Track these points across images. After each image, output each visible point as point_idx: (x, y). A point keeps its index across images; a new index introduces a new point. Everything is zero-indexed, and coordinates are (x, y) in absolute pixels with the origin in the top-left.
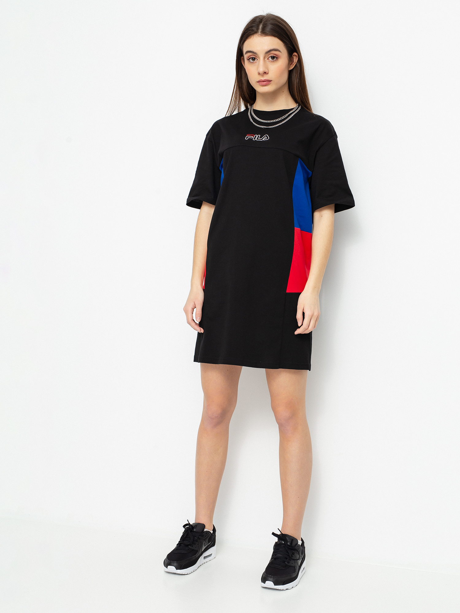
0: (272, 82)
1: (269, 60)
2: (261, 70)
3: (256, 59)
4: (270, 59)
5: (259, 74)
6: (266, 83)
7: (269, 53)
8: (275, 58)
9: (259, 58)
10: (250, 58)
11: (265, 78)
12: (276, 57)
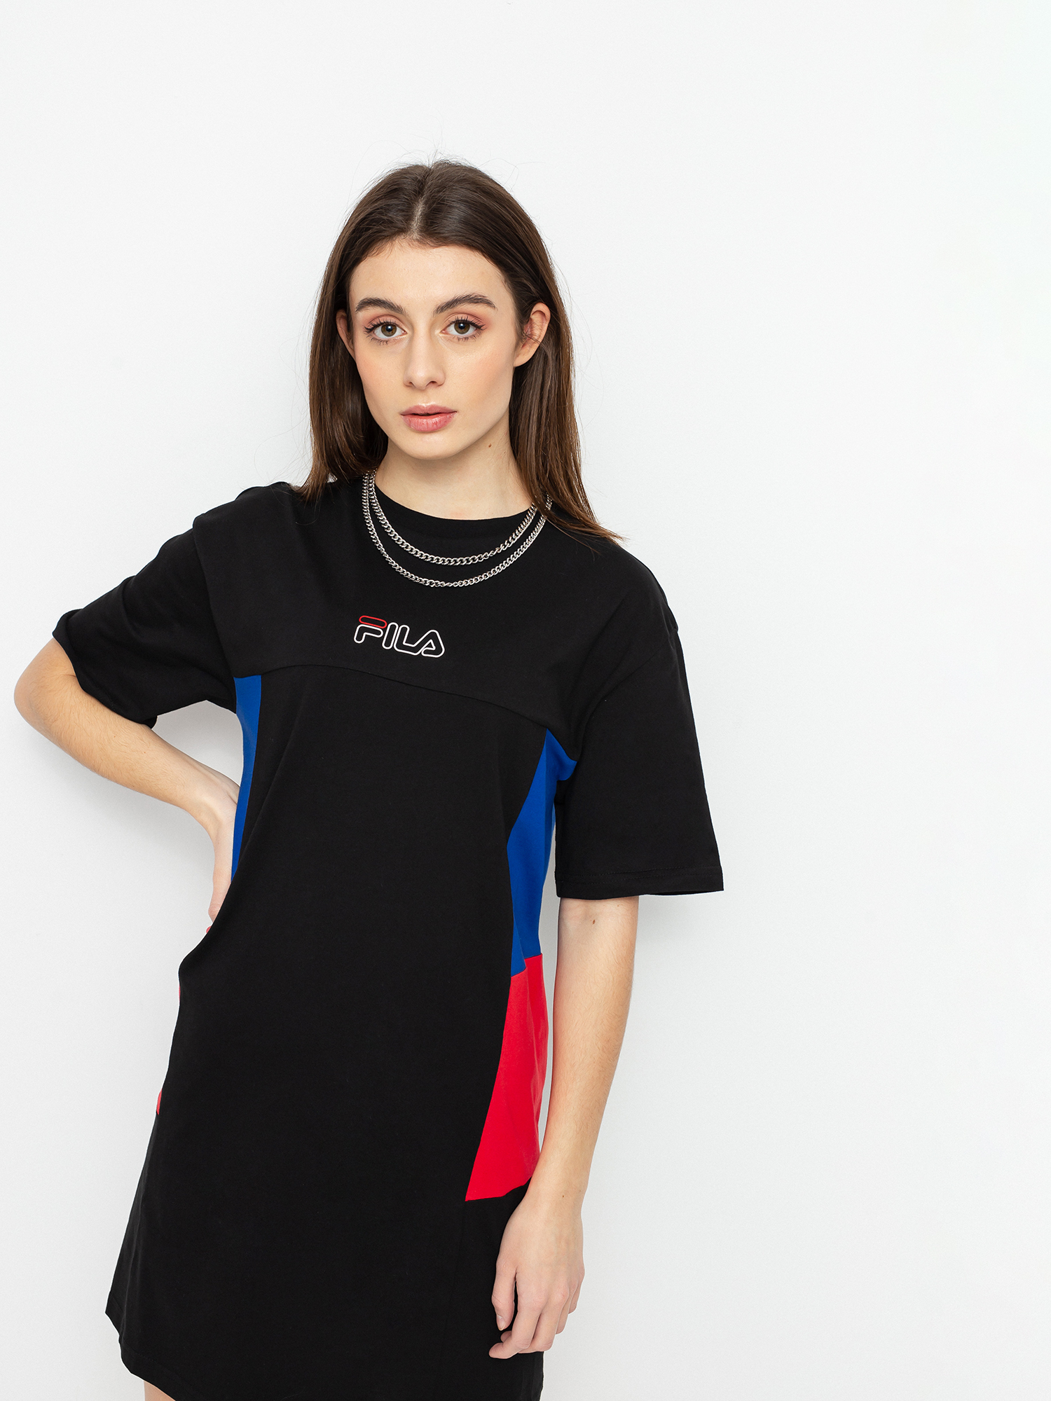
0: (456, 415)
1: (447, 333)
2: (421, 373)
3: (398, 331)
4: (452, 330)
5: (410, 385)
6: (436, 423)
7: (449, 311)
8: (471, 331)
9: (413, 328)
10: (376, 327)
11: (432, 403)
12: (474, 325)
